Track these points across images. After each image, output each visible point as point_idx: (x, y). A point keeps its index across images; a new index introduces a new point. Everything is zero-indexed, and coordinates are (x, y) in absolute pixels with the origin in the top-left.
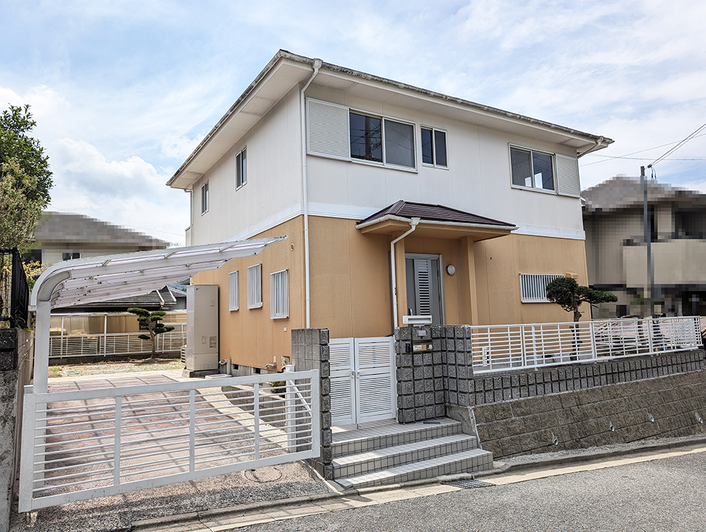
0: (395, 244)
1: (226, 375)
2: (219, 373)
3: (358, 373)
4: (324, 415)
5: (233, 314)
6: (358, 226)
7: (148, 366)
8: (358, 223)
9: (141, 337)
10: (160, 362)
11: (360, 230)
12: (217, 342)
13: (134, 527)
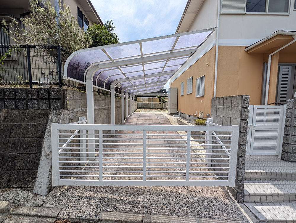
0: (272, 56)
1: (179, 116)
2: (177, 115)
3: (255, 126)
4: (241, 159)
5: (182, 97)
6: (246, 49)
7: (161, 111)
8: (246, 48)
9: (159, 104)
10: (164, 110)
11: (247, 51)
12: (177, 105)
13: (99, 219)
